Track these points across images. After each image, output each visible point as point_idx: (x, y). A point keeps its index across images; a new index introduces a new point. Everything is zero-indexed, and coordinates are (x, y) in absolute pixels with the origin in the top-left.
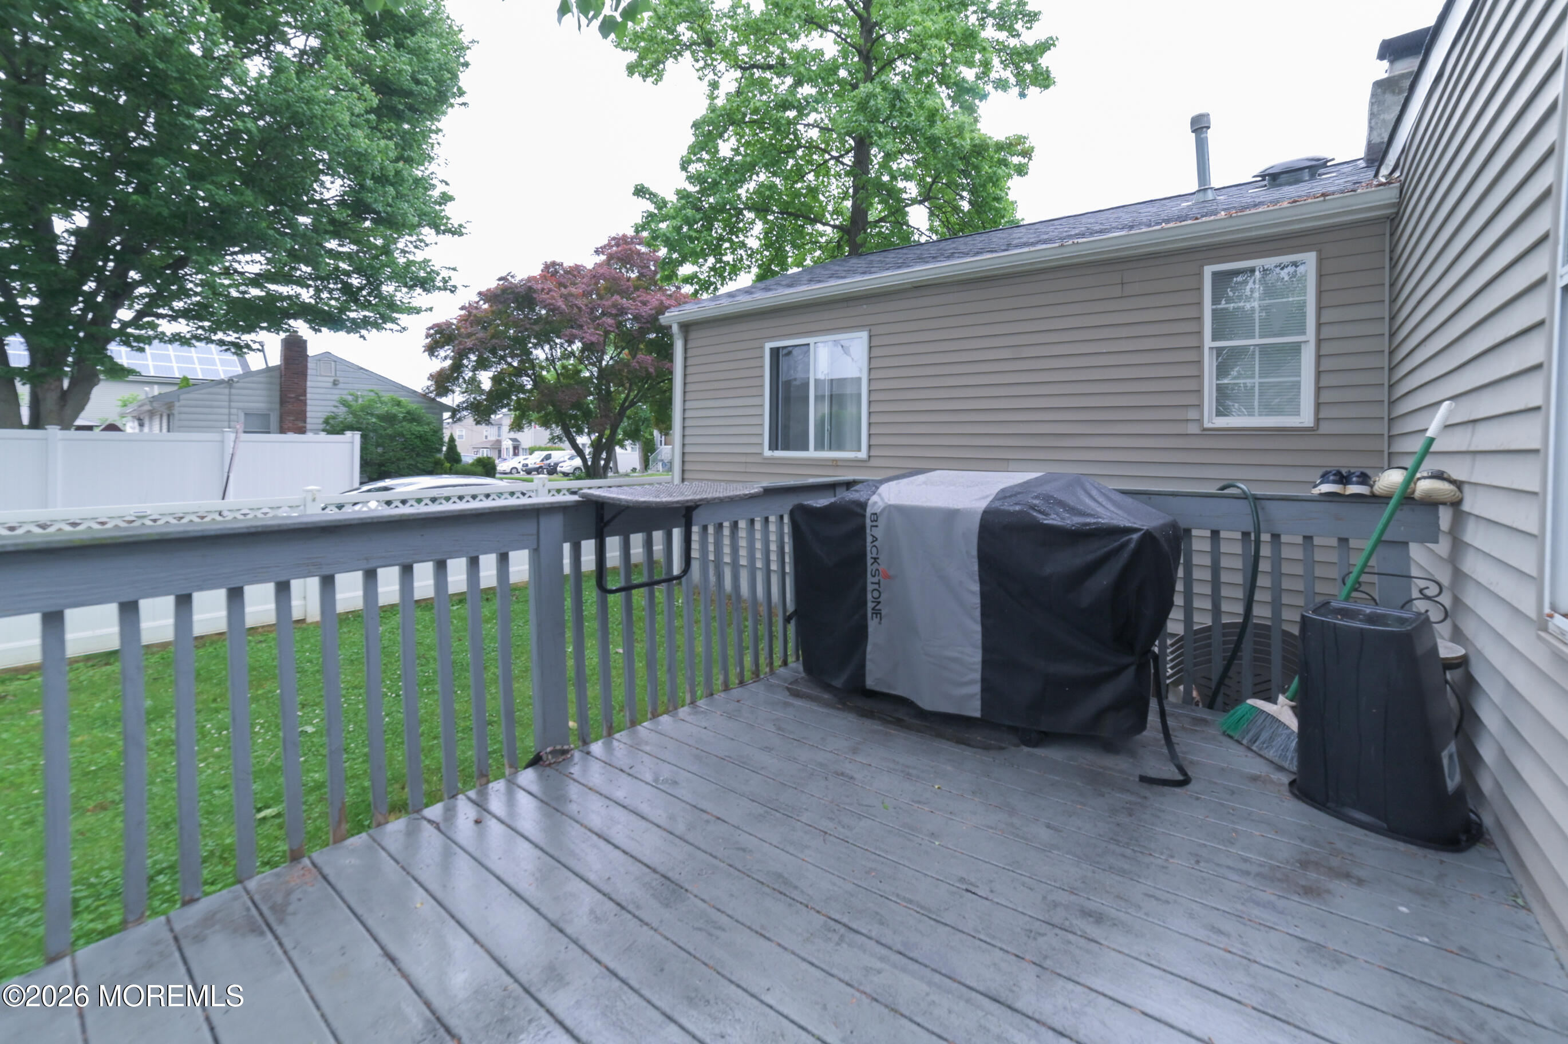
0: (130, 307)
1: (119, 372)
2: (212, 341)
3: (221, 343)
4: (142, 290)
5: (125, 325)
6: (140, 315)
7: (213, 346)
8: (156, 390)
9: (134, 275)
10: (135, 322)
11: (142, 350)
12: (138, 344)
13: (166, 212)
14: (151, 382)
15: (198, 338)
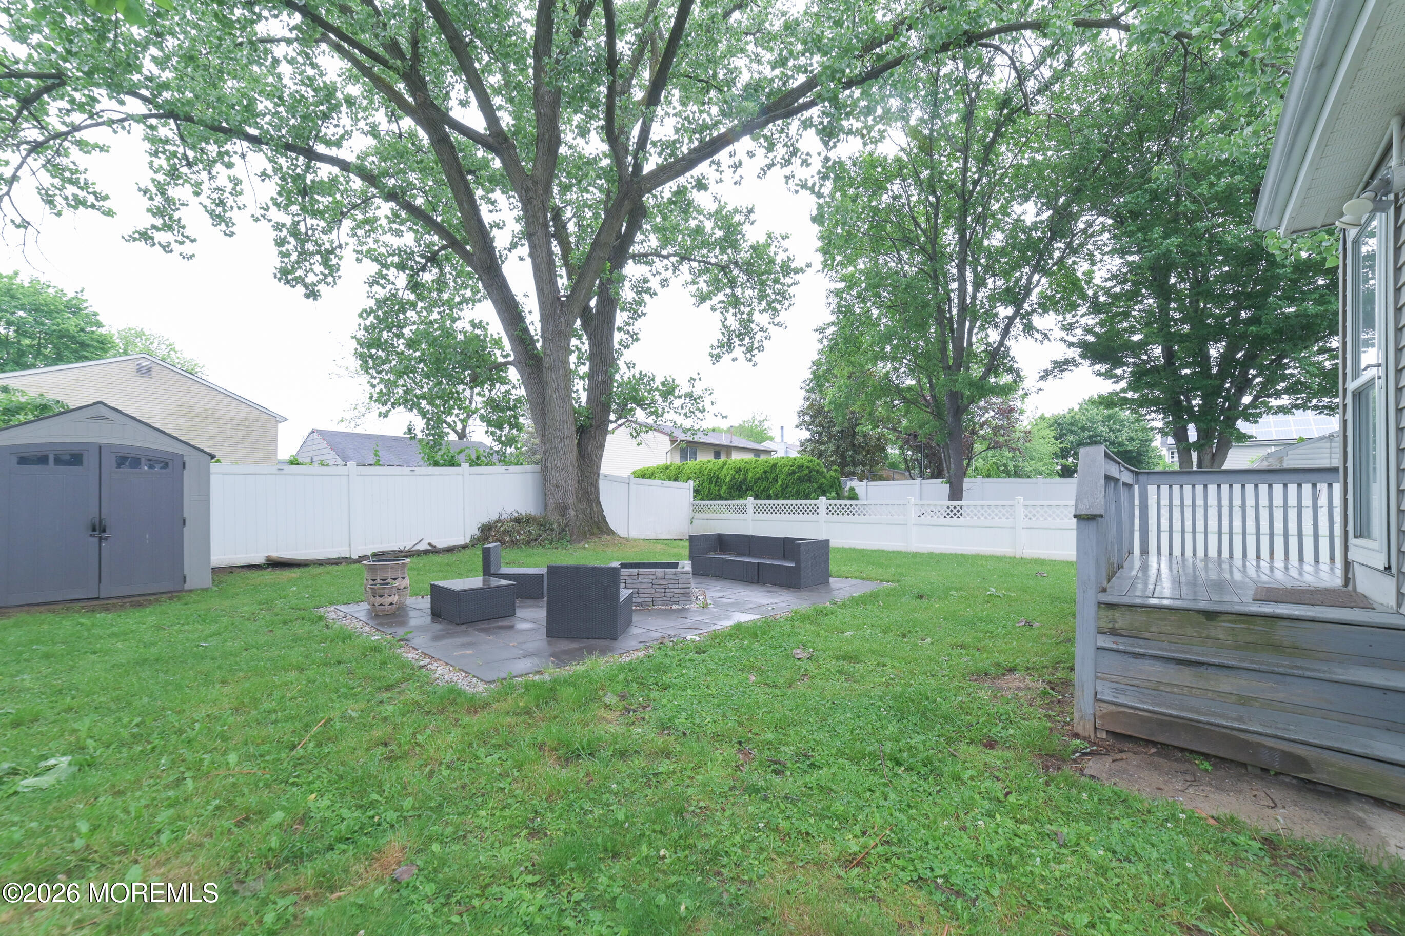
0: (1250, 394)
1: (1243, 438)
2: (1309, 408)
3: (1316, 407)
4: (1258, 380)
5: (1247, 407)
6: (1256, 398)
7: (1309, 411)
8: (1273, 449)
9: (1253, 372)
10: (1253, 404)
11: (1256, 422)
12: (1253, 418)
13: (1269, 331)
14: (1266, 444)
15: (1297, 407)
